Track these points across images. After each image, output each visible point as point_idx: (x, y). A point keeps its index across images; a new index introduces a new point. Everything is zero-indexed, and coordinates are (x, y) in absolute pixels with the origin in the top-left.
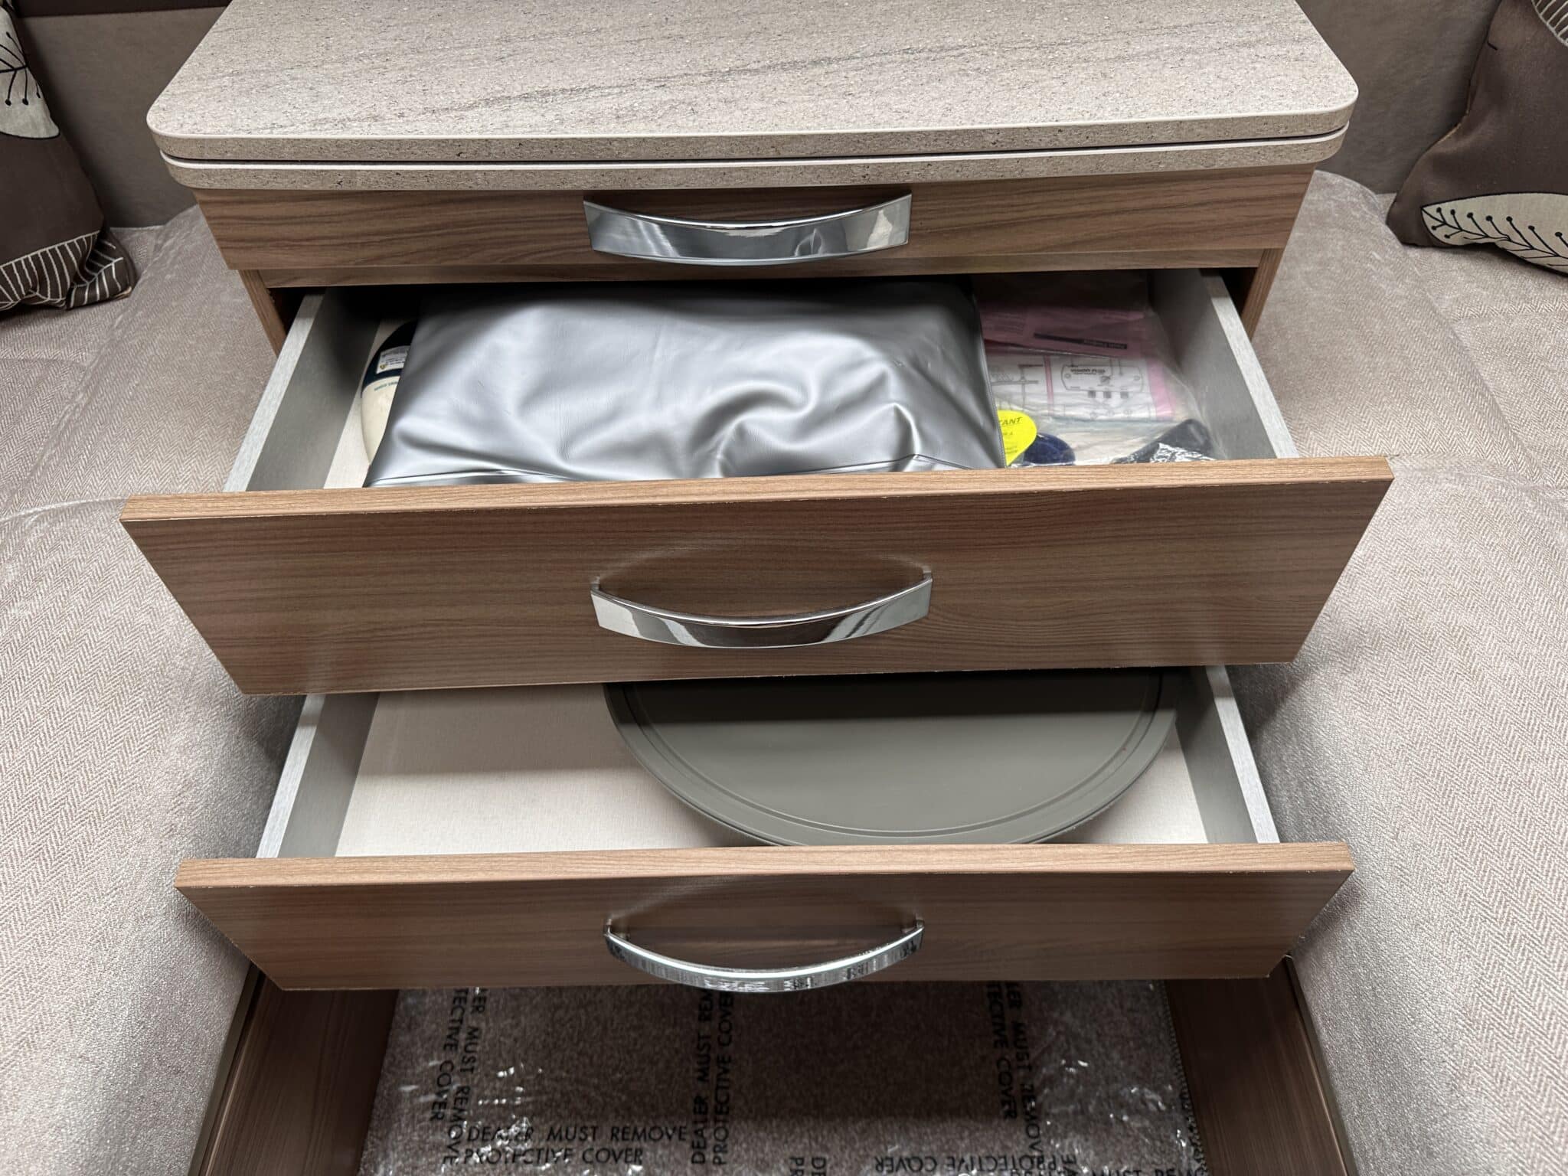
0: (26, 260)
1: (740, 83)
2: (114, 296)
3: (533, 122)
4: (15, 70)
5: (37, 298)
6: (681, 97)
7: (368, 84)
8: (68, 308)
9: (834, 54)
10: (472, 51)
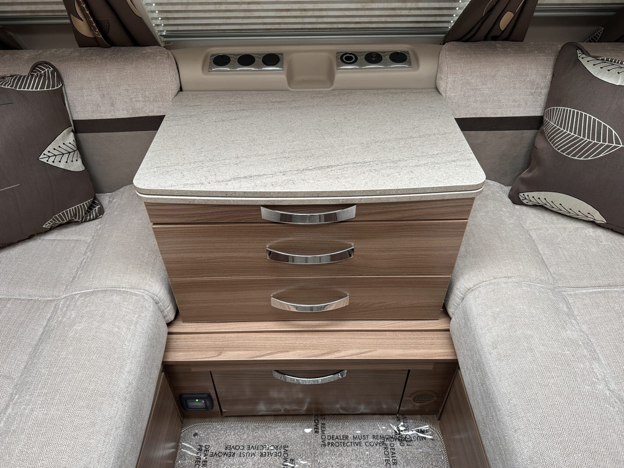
0: (72, 209)
1: (306, 174)
2: (96, 218)
3: (248, 186)
4: (75, 151)
5: (73, 220)
6: (290, 178)
7: (198, 172)
8: (82, 222)
9: (333, 164)
10: (228, 161)
